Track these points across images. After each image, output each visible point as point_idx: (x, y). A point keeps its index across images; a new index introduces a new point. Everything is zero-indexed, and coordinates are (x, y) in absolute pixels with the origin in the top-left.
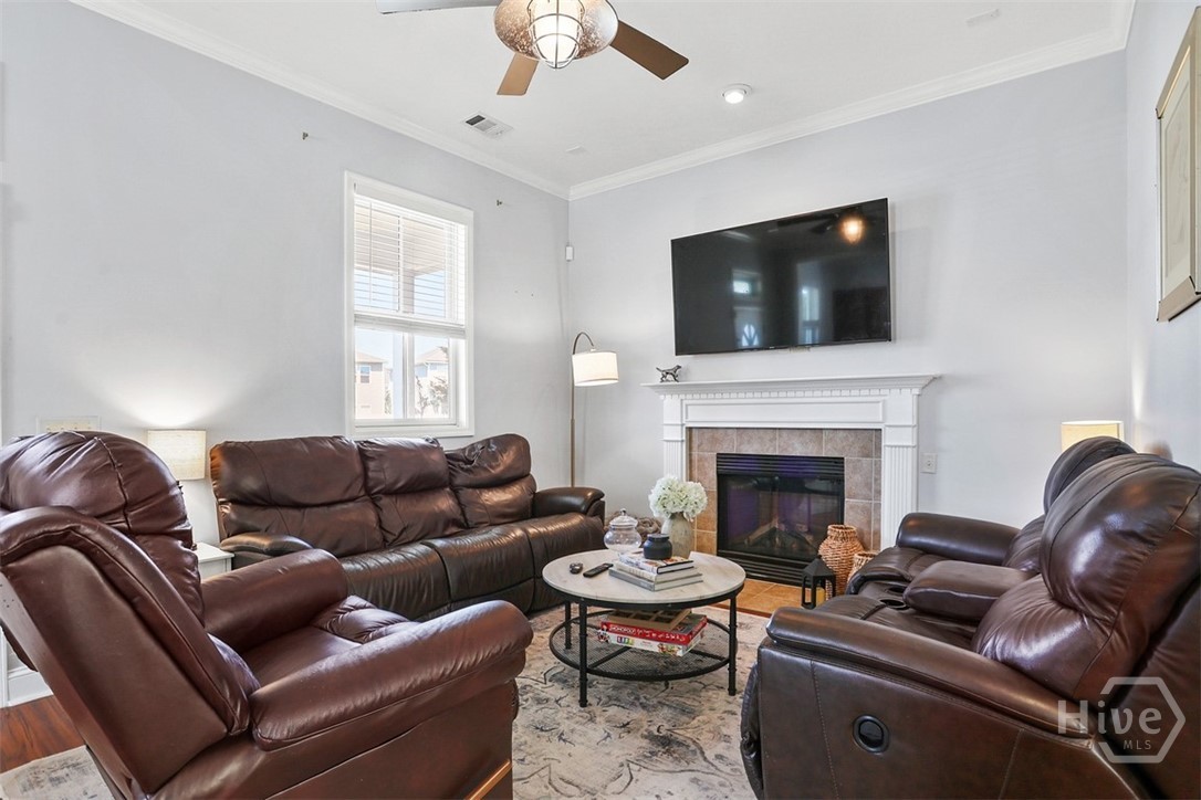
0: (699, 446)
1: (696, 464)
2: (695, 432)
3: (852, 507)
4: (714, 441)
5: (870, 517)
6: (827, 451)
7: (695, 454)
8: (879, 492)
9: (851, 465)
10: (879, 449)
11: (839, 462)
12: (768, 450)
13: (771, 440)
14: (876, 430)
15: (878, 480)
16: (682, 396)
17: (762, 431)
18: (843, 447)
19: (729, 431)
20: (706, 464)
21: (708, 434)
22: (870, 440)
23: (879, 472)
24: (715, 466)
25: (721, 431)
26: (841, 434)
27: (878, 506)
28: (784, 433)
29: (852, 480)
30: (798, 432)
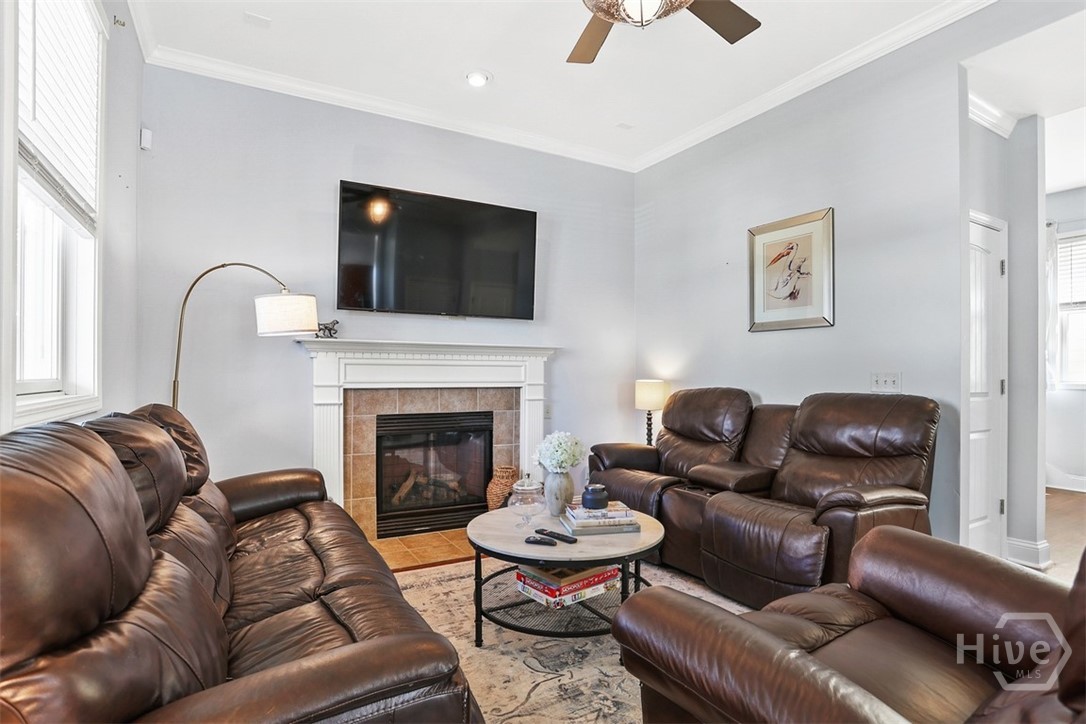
0: (355, 409)
1: (352, 428)
2: (352, 395)
3: (499, 451)
4: (374, 402)
5: (511, 457)
6: (480, 407)
7: (351, 417)
8: (518, 437)
9: (499, 417)
10: (518, 403)
11: (489, 415)
12: (430, 408)
13: (433, 399)
14: (516, 388)
15: (517, 427)
16: (342, 355)
17: (424, 391)
18: (493, 403)
19: (390, 391)
20: (364, 428)
21: (366, 396)
22: (511, 396)
23: (518, 420)
24: (375, 429)
25: (381, 392)
26: (492, 392)
27: (517, 447)
28: (446, 393)
29: (499, 429)
30: (457, 391)
